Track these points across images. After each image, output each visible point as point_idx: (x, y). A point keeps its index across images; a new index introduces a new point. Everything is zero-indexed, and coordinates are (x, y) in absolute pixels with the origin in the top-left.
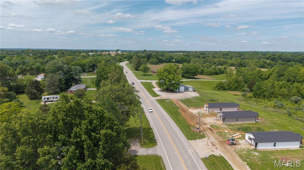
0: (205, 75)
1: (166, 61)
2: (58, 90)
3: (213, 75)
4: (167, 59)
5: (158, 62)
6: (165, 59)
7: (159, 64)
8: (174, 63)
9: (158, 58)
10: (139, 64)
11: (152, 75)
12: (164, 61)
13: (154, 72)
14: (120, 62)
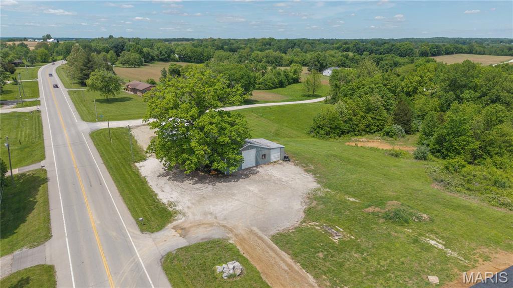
0: (259, 89)
1: (160, 57)
3: (275, 88)
4: (161, 53)
5: (143, 59)
6: (156, 53)
7: (145, 65)
8: (178, 61)
9: (141, 52)
10: (89, 68)
11: (129, 99)
13: (135, 90)
14: (43, 62)
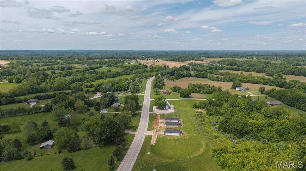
0: (201, 93)
2: (107, 106)
12: (185, 76)
